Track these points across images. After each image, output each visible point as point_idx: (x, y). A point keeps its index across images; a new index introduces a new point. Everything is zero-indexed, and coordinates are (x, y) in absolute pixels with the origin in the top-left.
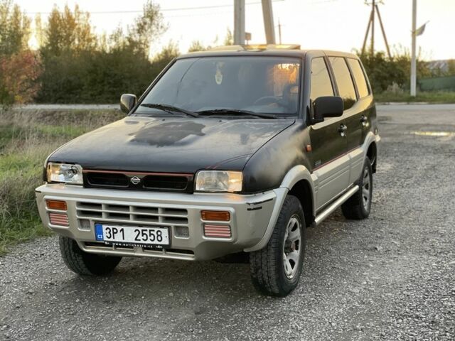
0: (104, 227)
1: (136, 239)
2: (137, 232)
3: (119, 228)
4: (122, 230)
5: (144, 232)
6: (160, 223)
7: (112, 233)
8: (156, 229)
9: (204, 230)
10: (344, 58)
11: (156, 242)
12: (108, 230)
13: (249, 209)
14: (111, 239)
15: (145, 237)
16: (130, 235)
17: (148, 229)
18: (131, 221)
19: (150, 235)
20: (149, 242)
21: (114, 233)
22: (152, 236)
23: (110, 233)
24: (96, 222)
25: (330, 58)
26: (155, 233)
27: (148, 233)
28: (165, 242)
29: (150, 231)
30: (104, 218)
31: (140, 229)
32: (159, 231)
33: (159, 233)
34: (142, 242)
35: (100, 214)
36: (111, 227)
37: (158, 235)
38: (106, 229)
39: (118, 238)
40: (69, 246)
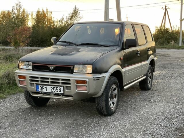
0: (39, 86)
1: (51, 91)
2: (52, 88)
3: (45, 86)
4: (46, 87)
5: (54, 88)
6: (60, 85)
8: (59, 87)
9: (77, 88)
10: (141, 25)
11: (58, 92)
12: (41, 87)
13: (94, 80)
14: (42, 91)
15: (54, 90)
16: (49, 89)
17: (56, 87)
18: (49, 84)
19: (57, 89)
20: (56, 92)
21: (43, 88)
22: (57, 90)
23: (41, 88)
24: (36, 84)
25: (134, 25)
26: (58, 89)
27: (55, 88)
28: (62, 92)
29: (56, 88)
30: (39, 83)
31: (53, 87)
32: (60, 88)
33: (60, 89)
34: (53, 92)
35: (38, 81)
36: (42, 86)
37: (59, 90)
38: (40, 87)
39: (44, 90)
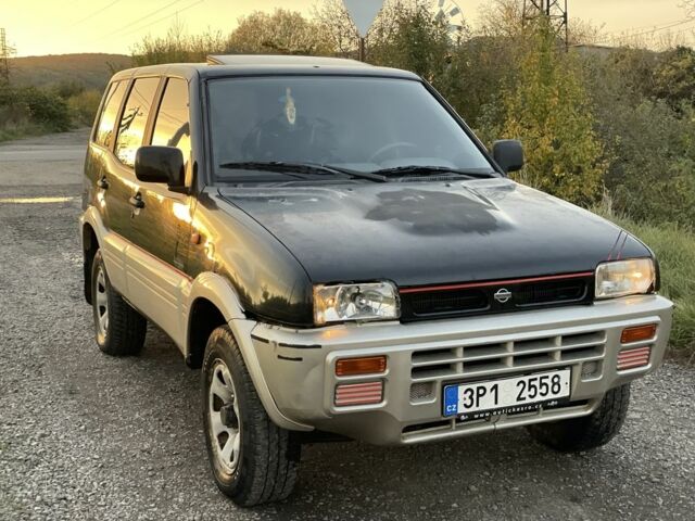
0: (462, 389)
1: (519, 399)
2: (522, 385)
3: (489, 385)
4: (495, 387)
5: (532, 383)
6: (558, 361)
7: (475, 397)
8: (551, 374)
9: (617, 359)
11: (550, 396)
12: (469, 393)
14: (474, 409)
15: (532, 392)
16: (509, 392)
17: (538, 376)
18: (510, 367)
19: (541, 385)
20: (539, 398)
21: (479, 396)
22: (544, 387)
23: (471, 397)
24: (445, 383)
26: (548, 381)
27: (537, 383)
28: (564, 392)
29: (541, 378)
30: (460, 373)
31: (526, 379)
32: (557, 376)
33: (556, 380)
34: (529, 400)
35: (448, 367)
36: (474, 387)
37: (554, 384)
38: (465, 392)
39: (487, 403)
40: (280, 448)
